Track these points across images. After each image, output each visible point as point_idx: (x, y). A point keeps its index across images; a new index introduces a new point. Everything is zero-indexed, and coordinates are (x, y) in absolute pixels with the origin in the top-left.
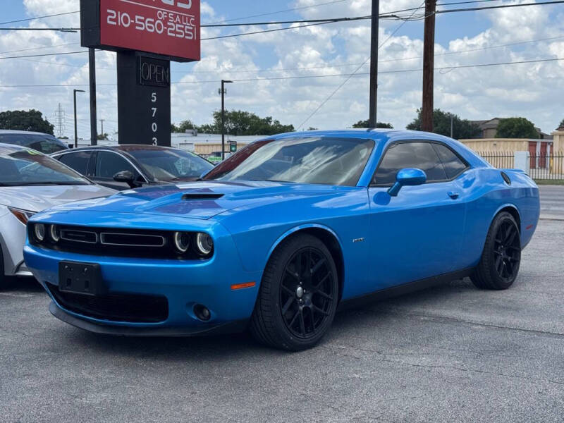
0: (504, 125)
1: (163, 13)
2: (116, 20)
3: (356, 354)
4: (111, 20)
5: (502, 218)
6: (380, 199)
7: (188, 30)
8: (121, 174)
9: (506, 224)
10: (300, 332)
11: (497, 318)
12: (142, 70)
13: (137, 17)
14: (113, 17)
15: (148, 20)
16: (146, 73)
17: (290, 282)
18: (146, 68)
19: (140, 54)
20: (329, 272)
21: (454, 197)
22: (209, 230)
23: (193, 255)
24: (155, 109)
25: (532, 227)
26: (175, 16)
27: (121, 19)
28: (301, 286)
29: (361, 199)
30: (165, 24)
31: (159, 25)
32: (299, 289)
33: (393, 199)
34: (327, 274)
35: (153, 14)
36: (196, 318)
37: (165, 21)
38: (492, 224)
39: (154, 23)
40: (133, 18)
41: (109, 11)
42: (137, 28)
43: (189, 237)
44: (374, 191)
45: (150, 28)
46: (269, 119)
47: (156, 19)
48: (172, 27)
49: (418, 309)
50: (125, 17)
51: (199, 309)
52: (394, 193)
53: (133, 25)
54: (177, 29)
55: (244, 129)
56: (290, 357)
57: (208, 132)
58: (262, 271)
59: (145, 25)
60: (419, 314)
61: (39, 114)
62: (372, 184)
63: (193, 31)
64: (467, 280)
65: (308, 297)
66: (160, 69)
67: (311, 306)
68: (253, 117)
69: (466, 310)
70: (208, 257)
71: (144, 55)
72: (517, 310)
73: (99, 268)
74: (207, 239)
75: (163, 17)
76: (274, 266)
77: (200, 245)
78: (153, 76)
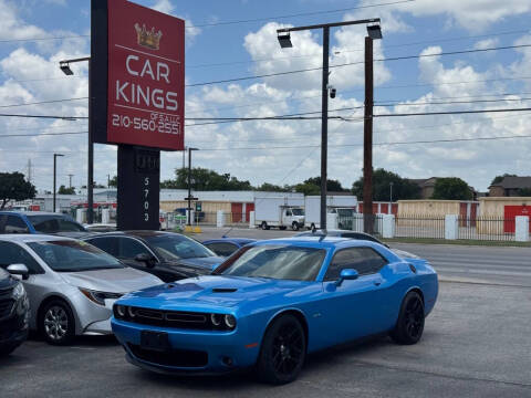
0: (441, 184)
1: (155, 115)
2: (119, 122)
3: (316, 386)
4: (116, 122)
5: (411, 296)
6: (331, 288)
7: (174, 127)
8: (140, 256)
9: (413, 300)
10: (283, 373)
11: (403, 364)
12: (138, 160)
13: (135, 119)
14: (117, 120)
15: (144, 120)
16: (141, 162)
17: (277, 343)
18: (141, 159)
19: (137, 148)
20: (300, 336)
21: (377, 284)
22: (233, 313)
23: (223, 328)
24: (147, 191)
25: (433, 302)
26: (164, 117)
27: (123, 121)
28: (283, 345)
29: (318, 289)
30: (157, 123)
31: (152, 124)
32: (282, 347)
33: (338, 289)
34: (298, 337)
35: (147, 116)
36: (224, 365)
37: (157, 121)
38: (403, 302)
39: (148, 123)
40: (132, 120)
41: (114, 115)
42: (135, 127)
43: (220, 317)
44: (326, 283)
46: (227, 176)
47: (150, 120)
48: (162, 125)
49: (355, 358)
50: (126, 120)
51: (226, 359)
52: (339, 285)
53: (132, 125)
54: (166, 127)
55: (204, 185)
56: (277, 388)
57: (170, 188)
58: (262, 336)
59: (141, 124)
60: (355, 361)
61: (22, 176)
62: (325, 279)
63: (178, 127)
64: (389, 338)
65: (288, 352)
66: (152, 159)
67: (289, 357)
68: (213, 173)
69: (385, 359)
70: (232, 329)
71: (140, 149)
72: (418, 359)
73: (167, 335)
74: (232, 318)
75: (155, 118)
77: (227, 322)
78: (147, 164)
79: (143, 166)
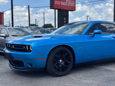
2: (57, 3)
4: (56, 3)
7: (73, 4)
10: (60, 72)
12: (62, 13)
13: (61, 2)
14: (56, 2)
15: (64, 2)
16: (63, 14)
18: (63, 13)
19: (62, 10)
20: (70, 57)
21: (114, 38)
24: (65, 21)
26: (70, 1)
27: (58, 3)
28: (61, 60)
31: (66, 3)
32: (61, 61)
34: (69, 57)
36: (30, 67)
37: (68, 3)
39: (65, 3)
41: (55, 1)
42: (62, 4)
45: (64, 4)
47: (66, 2)
48: (69, 4)
50: (59, 2)
53: (61, 4)
54: (71, 4)
58: (47, 55)
59: (63, 4)
61: (51, 24)
63: (74, 4)
67: (64, 65)
71: (63, 10)
76: (51, 54)
78: (65, 14)
79: (64, 15)
